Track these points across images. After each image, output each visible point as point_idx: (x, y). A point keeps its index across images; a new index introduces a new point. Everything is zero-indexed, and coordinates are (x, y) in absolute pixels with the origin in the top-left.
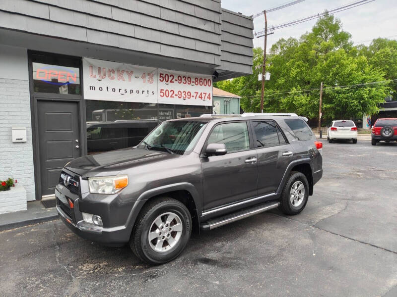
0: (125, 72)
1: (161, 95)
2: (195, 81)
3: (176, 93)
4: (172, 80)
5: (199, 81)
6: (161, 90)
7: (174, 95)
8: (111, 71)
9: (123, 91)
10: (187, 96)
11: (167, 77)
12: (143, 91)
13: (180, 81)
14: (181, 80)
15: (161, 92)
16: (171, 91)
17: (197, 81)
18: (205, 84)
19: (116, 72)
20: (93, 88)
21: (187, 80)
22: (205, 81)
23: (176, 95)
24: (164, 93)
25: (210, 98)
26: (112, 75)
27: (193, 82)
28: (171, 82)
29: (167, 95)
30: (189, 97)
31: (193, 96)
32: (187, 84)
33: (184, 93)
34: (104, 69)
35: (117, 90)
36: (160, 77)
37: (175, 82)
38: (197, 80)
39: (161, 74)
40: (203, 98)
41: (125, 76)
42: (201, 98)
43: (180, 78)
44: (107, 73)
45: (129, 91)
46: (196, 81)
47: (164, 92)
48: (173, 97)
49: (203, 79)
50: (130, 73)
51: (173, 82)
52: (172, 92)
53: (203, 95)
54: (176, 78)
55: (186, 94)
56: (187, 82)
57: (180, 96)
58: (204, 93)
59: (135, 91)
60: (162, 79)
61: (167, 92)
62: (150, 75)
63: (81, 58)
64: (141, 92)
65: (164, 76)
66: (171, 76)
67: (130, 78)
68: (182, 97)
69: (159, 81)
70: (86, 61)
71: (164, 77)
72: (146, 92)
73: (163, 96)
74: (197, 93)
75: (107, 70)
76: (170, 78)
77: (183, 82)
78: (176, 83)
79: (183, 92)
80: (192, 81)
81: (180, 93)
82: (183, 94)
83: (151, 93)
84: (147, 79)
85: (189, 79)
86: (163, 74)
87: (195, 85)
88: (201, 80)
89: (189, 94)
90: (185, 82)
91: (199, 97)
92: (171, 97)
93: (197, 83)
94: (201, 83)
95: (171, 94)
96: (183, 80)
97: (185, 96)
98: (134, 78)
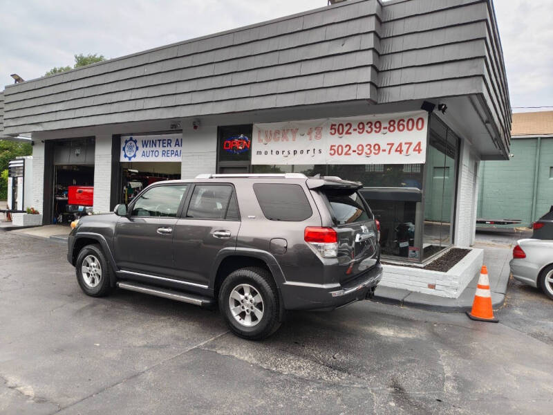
0: (290, 132)
2: (388, 126)
3: (354, 148)
4: (349, 130)
5: (396, 125)
6: (332, 146)
7: (351, 152)
8: (277, 132)
9: (286, 153)
10: (373, 151)
11: (341, 127)
12: (308, 151)
13: (361, 131)
14: (363, 128)
15: (331, 149)
16: (347, 146)
17: (393, 126)
18: (410, 127)
19: (281, 131)
20: (259, 153)
21: (373, 127)
22: (411, 123)
23: (354, 151)
24: (334, 150)
25: (419, 151)
26: (278, 136)
27: (385, 128)
28: (347, 133)
29: (340, 152)
30: (377, 152)
31: (384, 150)
32: (373, 132)
33: (369, 147)
34: (271, 131)
35: (280, 153)
36: (331, 129)
37: (353, 132)
38: (392, 123)
39: (333, 125)
40: (404, 152)
41: (290, 136)
42: (401, 151)
43: (361, 126)
44: (273, 135)
45: (292, 152)
46: (391, 126)
47: (336, 148)
48: (350, 154)
49: (406, 121)
50: (294, 131)
51: (350, 133)
53: (405, 148)
54: (355, 126)
55: (372, 148)
56: (374, 129)
57: (360, 152)
58: (406, 144)
59: (299, 152)
60: (333, 131)
61: (340, 148)
62: (318, 129)
63: (252, 125)
64: (305, 152)
65: (337, 127)
66: (346, 125)
67: (294, 136)
68: (364, 153)
69: (329, 135)
70: (256, 126)
71: (337, 129)
72: (311, 152)
73: (334, 154)
74: (392, 144)
75: (273, 132)
76: (346, 129)
77: (367, 131)
78: (355, 134)
79: (367, 146)
80: (383, 126)
81: (360, 148)
82: (366, 149)
83: (317, 151)
84: (314, 134)
85: (378, 125)
86: (335, 125)
87: (389, 133)
88: (401, 122)
89: (377, 147)
90: (369, 130)
91: (396, 151)
92: (346, 154)
93: (392, 128)
94: (401, 127)
95: (345, 150)
96: (367, 128)
97: (369, 152)
98: (298, 137)
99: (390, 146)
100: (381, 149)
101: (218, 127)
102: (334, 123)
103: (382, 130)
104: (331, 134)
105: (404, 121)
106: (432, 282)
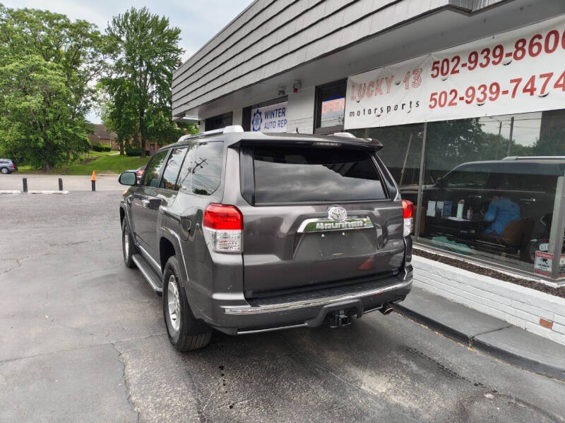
0: (384, 81)
1: (431, 107)
2: (513, 50)
3: (461, 93)
4: (456, 65)
5: (526, 48)
6: (433, 95)
7: (457, 100)
8: (371, 84)
9: (378, 112)
10: (489, 95)
11: (445, 64)
12: (403, 105)
13: (472, 65)
14: (476, 61)
15: (431, 99)
16: (452, 92)
17: (522, 48)
18: (551, 46)
19: (375, 83)
20: (352, 114)
21: (491, 56)
22: (552, 37)
23: (462, 99)
24: (436, 100)
25: (564, 85)
26: (371, 88)
27: (509, 55)
28: (453, 72)
29: (442, 103)
30: (494, 96)
31: (505, 92)
32: (491, 63)
33: (482, 89)
34: (365, 84)
35: (373, 111)
36: (433, 69)
37: (462, 70)
38: (520, 45)
39: (435, 63)
40: (537, 92)
41: (384, 87)
42: (532, 91)
43: (473, 59)
44: (367, 89)
45: (385, 109)
46: (518, 49)
47: (437, 97)
48: (456, 104)
49: (544, 36)
50: (388, 79)
51: (458, 72)
52: (454, 94)
53: (539, 84)
54: (464, 60)
55: (487, 92)
56: (492, 59)
57: (469, 100)
58: (542, 76)
59: (393, 108)
60: (435, 72)
61: (444, 95)
62: (417, 71)
63: (346, 79)
64: (400, 107)
65: (440, 65)
66: (453, 60)
67: (389, 87)
68: (475, 101)
69: (430, 78)
71: (440, 69)
72: (407, 107)
73: (434, 107)
74: (519, 81)
75: (367, 85)
76: (452, 65)
77: (481, 65)
78: (464, 71)
79: (479, 89)
80: (506, 52)
81: (470, 92)
82: (479, 95)
83: (414, 104)
84: (411, 80)
85: (498, 52)
86: (438, 62)
87: (514, 61)
88: (536, 40)
89: (494, 89)
90: (484, 62)
91: (525, 90)
92: (451, 104)
93: (519, 54)
94: (535, 49)
95: (450, 97)
96: (482, 60)
97: (482, 97)
98: (393, 87)
99: (515, 84)
100: (502, 89)
101: (316, 87)
102: (437, 60)
103: (505, 59)
104: (433, 76)
105: (540, 37)
106: (547, 317)
